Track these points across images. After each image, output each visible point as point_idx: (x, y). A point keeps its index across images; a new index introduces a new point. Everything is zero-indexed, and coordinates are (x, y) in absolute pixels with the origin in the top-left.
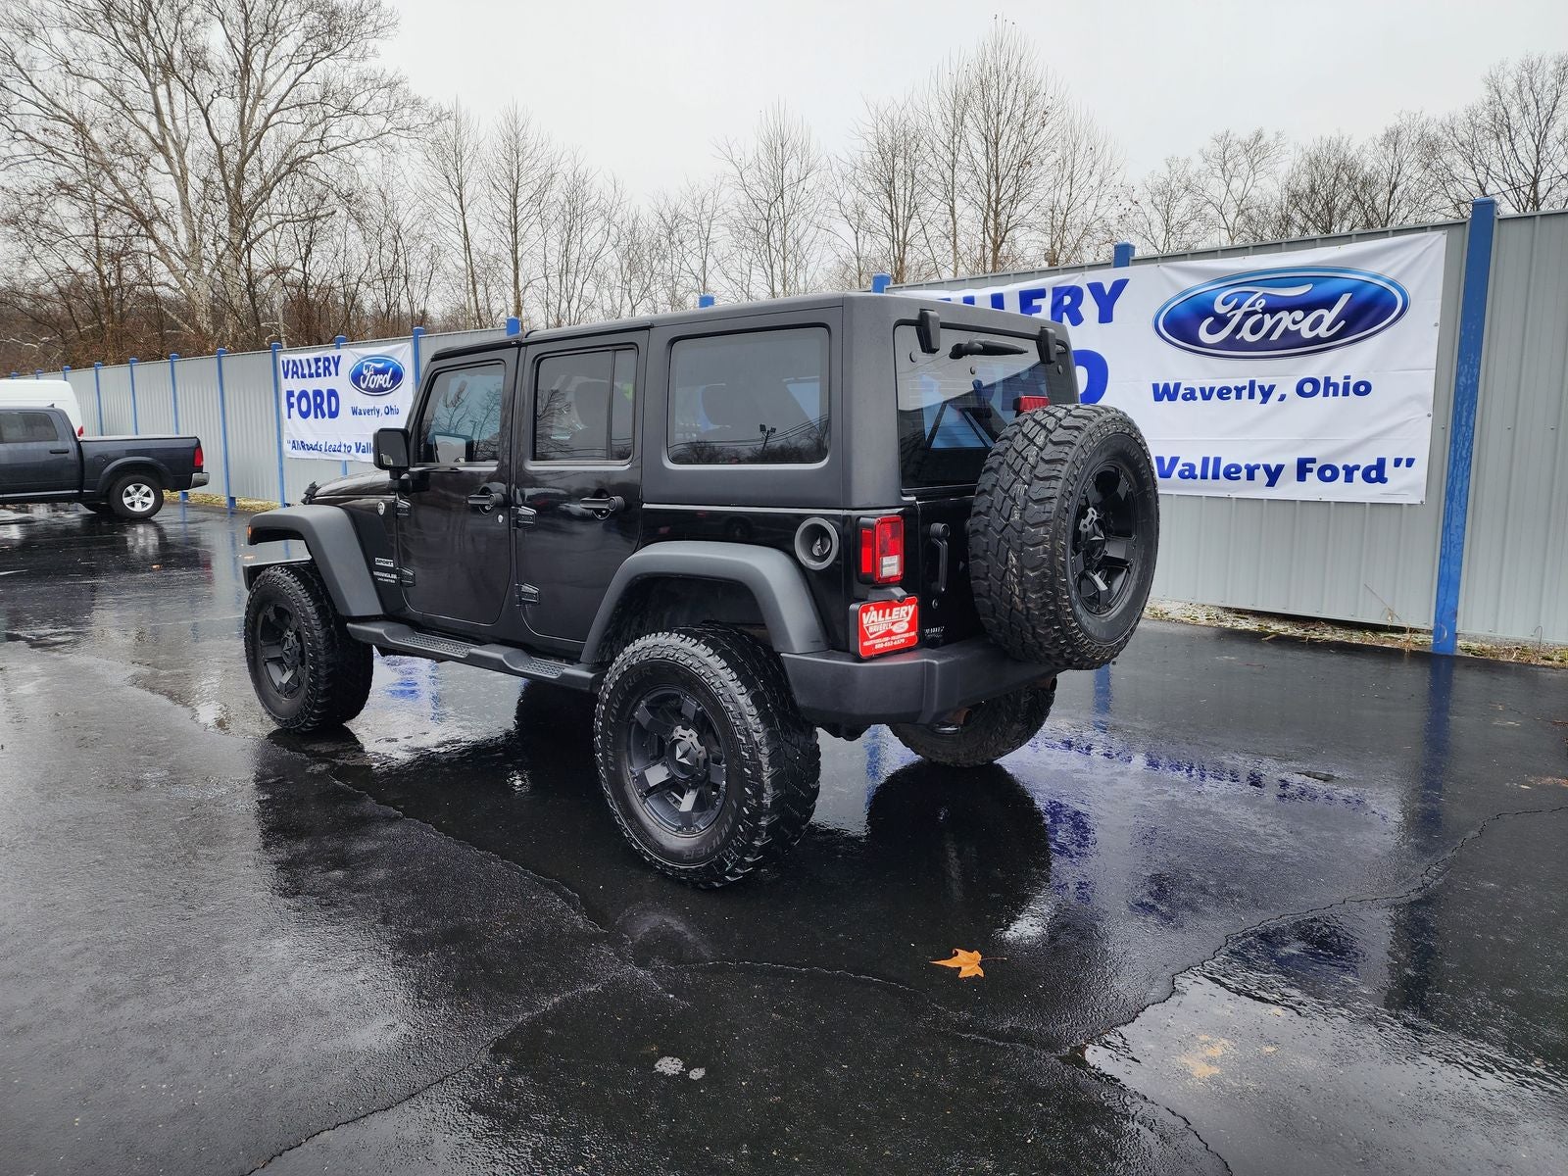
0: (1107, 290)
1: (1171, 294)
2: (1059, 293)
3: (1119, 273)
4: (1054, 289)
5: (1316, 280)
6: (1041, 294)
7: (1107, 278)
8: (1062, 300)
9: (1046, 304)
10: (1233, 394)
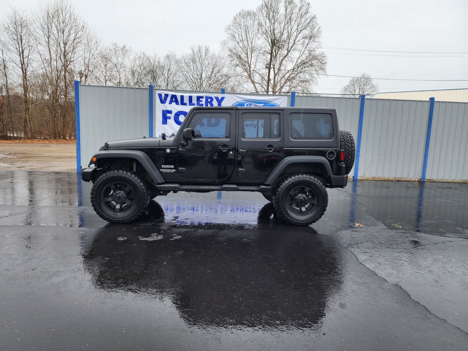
0: (220, 99)
1: (235, 102)
2: (207, 98)
3: (223, 95)
4: (206, 97)
5: (264, 103)
6: (202, 97)
7: (220, 96)
8: (208, 100)
9: (204, 100)
10: (249, 126)
